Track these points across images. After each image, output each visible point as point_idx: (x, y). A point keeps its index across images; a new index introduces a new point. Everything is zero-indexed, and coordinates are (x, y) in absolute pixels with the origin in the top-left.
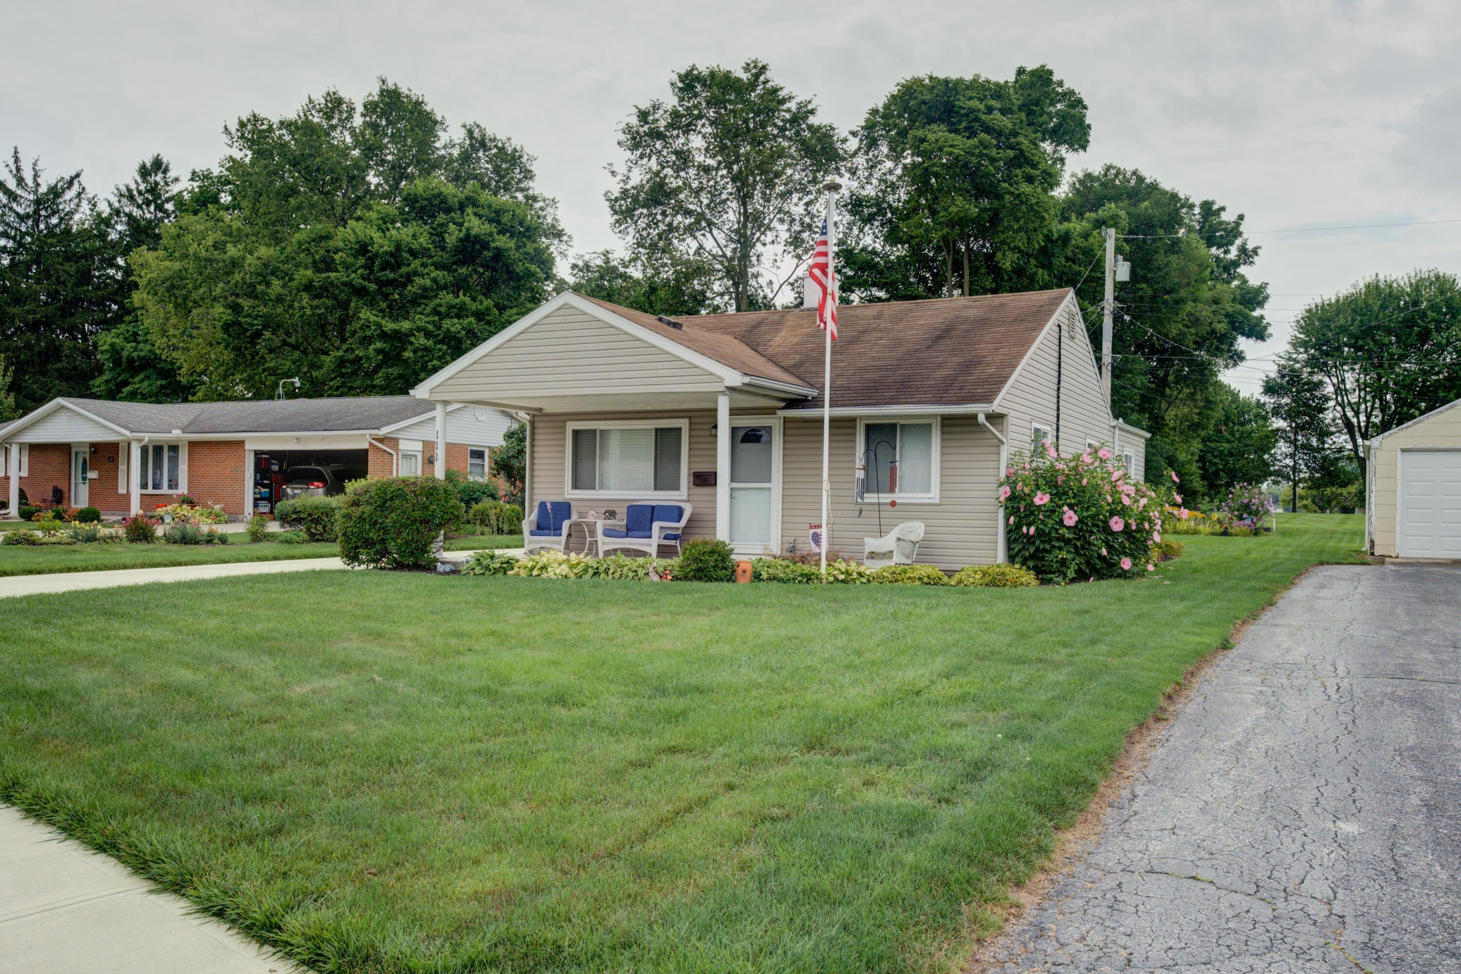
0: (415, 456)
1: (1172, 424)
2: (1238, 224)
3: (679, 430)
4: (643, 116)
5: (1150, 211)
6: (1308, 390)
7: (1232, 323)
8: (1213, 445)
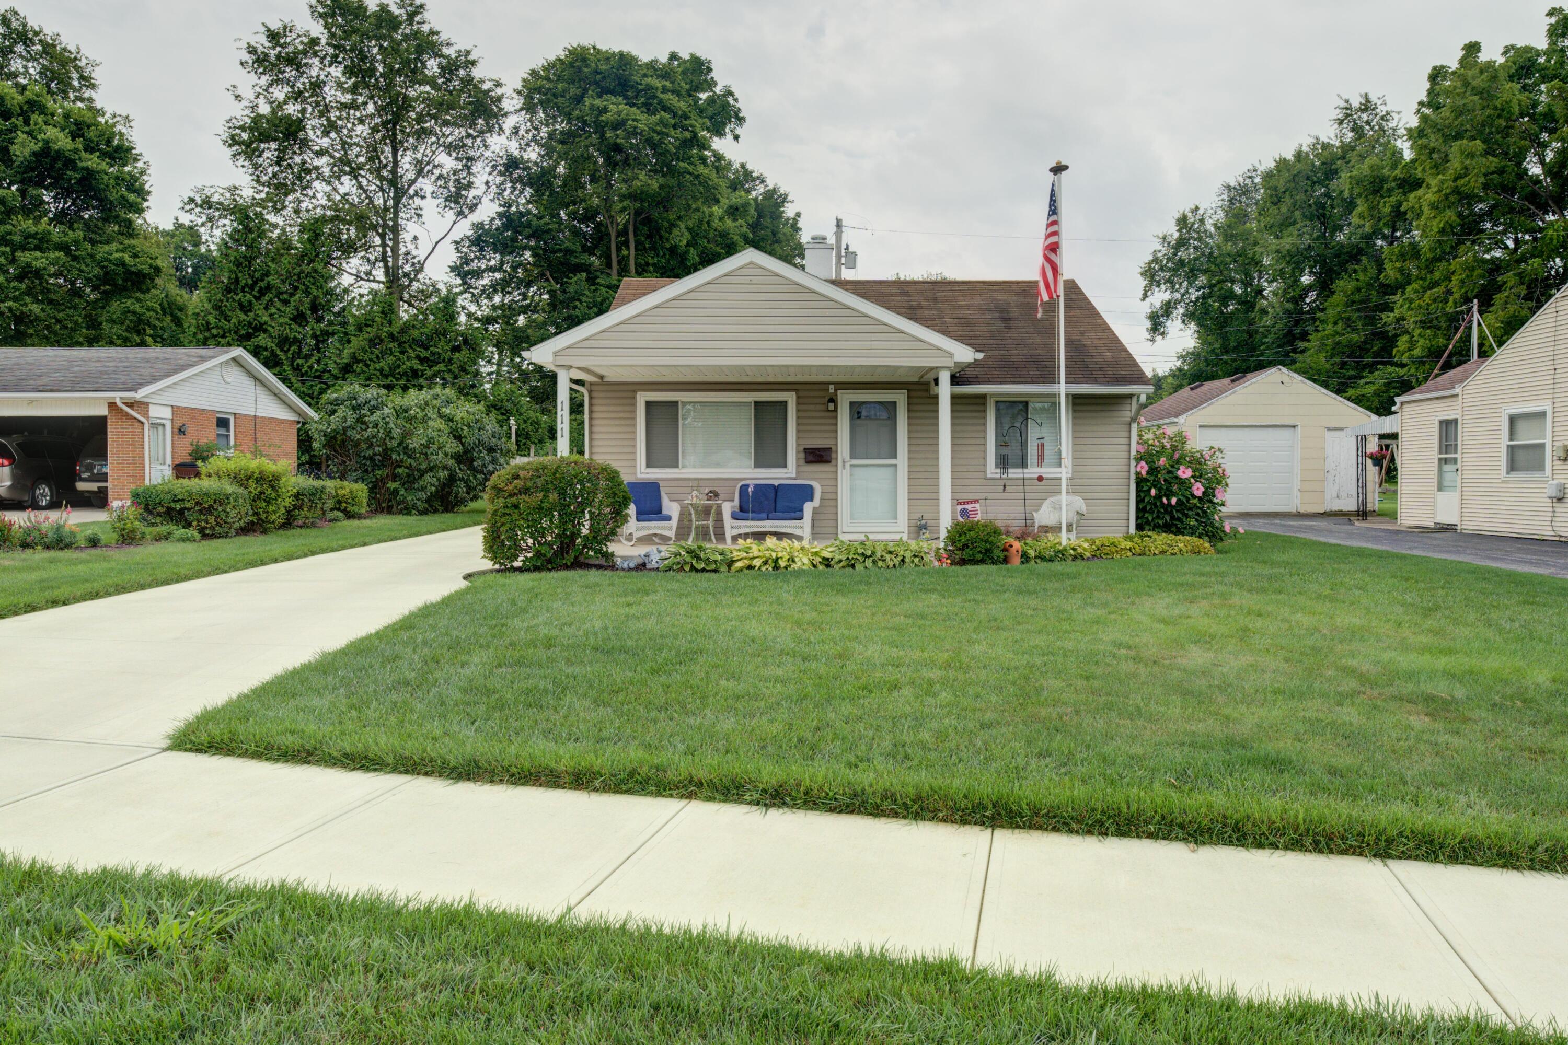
0: (164, 425)
3: (784, 404)
4: (273, 37)
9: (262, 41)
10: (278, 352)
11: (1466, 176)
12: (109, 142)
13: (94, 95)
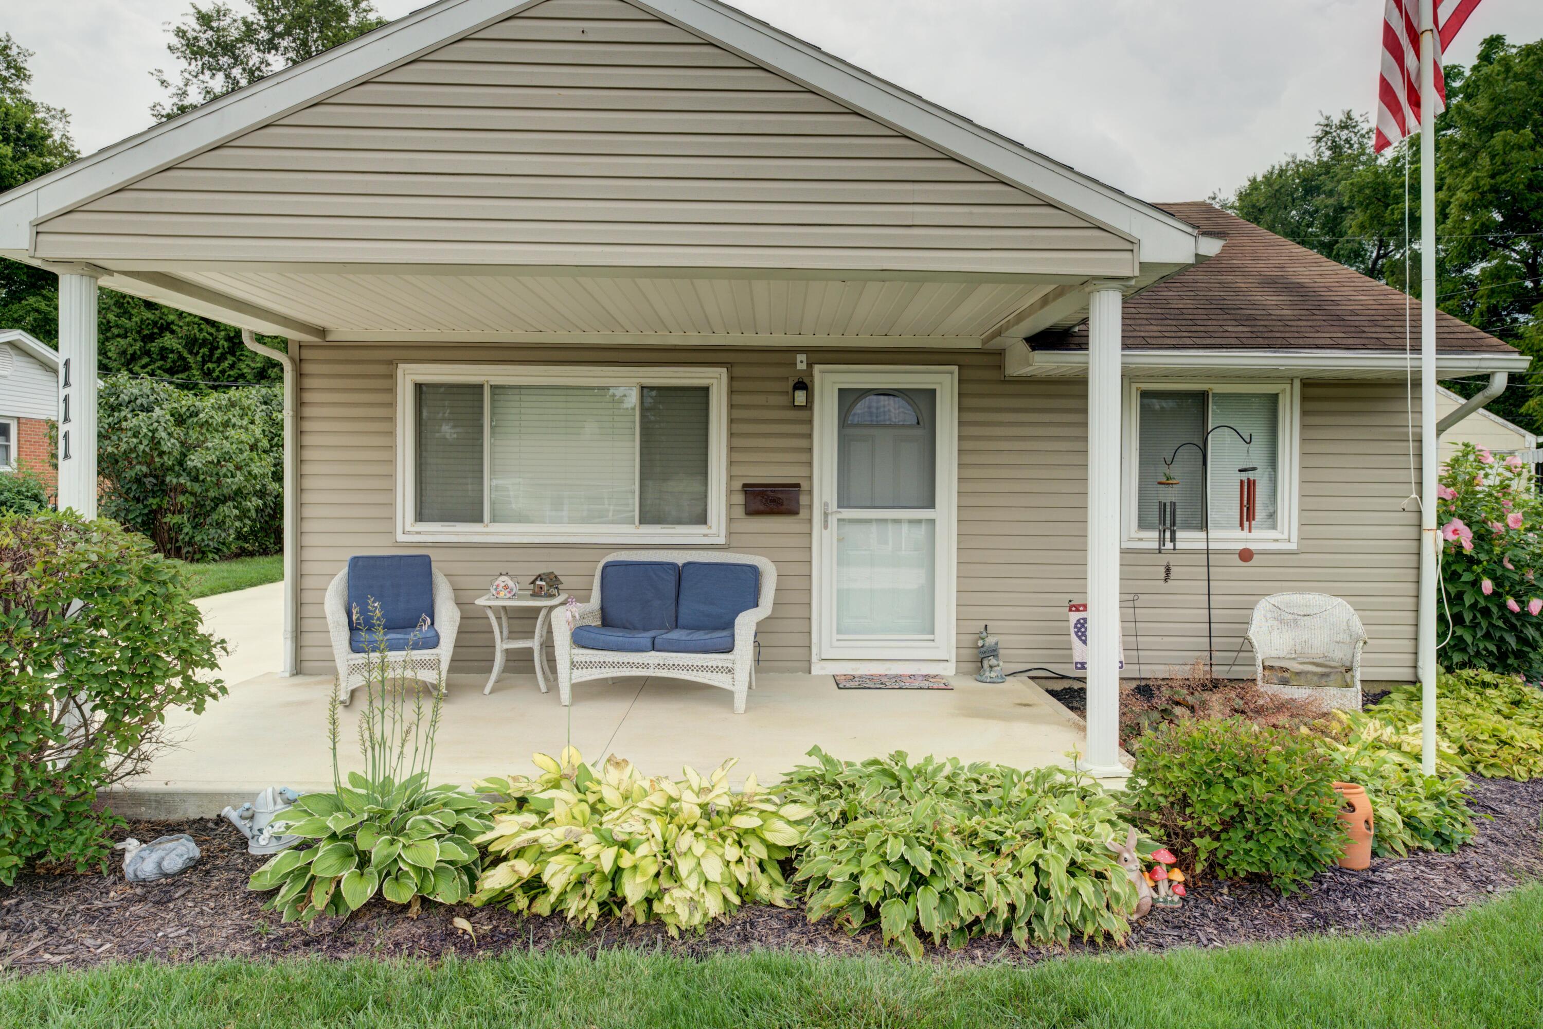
3: (703, 393)
9: (192, 25)
10: (186, 354)
11: (1506, 171)
12: (19, 128)
13: (25, 86)
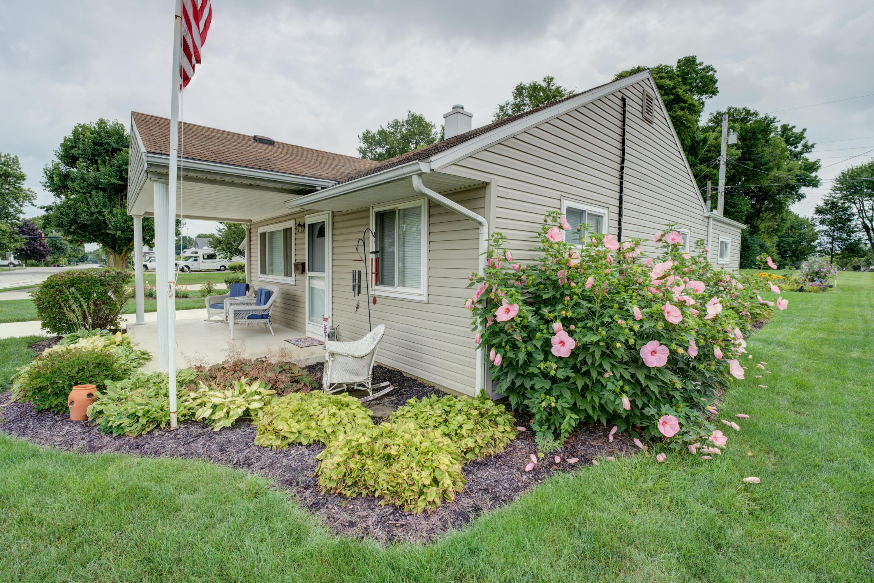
1: (763, 230)
2: (802, 133)
3: (291, 229)
4: (502, 108)
5: (753, 125)
6: (842, 211)
7: (799, 180)
8: (784, 239)
